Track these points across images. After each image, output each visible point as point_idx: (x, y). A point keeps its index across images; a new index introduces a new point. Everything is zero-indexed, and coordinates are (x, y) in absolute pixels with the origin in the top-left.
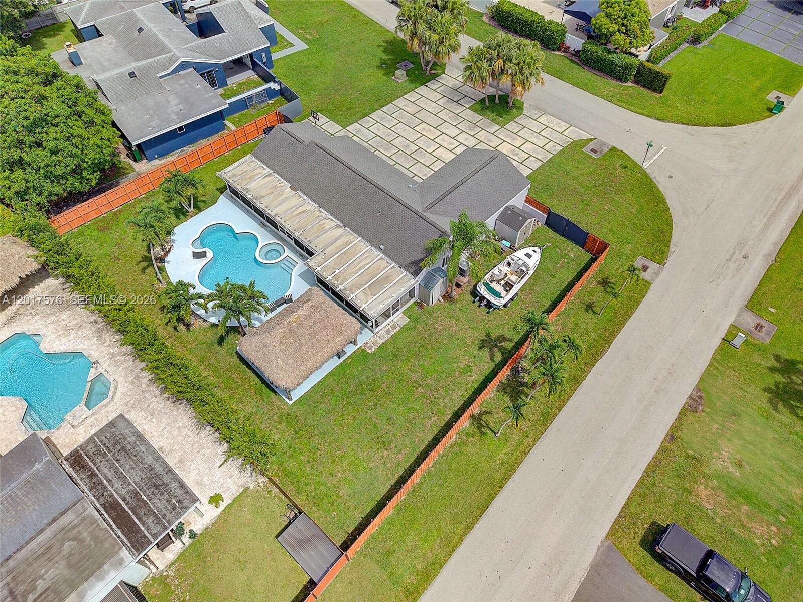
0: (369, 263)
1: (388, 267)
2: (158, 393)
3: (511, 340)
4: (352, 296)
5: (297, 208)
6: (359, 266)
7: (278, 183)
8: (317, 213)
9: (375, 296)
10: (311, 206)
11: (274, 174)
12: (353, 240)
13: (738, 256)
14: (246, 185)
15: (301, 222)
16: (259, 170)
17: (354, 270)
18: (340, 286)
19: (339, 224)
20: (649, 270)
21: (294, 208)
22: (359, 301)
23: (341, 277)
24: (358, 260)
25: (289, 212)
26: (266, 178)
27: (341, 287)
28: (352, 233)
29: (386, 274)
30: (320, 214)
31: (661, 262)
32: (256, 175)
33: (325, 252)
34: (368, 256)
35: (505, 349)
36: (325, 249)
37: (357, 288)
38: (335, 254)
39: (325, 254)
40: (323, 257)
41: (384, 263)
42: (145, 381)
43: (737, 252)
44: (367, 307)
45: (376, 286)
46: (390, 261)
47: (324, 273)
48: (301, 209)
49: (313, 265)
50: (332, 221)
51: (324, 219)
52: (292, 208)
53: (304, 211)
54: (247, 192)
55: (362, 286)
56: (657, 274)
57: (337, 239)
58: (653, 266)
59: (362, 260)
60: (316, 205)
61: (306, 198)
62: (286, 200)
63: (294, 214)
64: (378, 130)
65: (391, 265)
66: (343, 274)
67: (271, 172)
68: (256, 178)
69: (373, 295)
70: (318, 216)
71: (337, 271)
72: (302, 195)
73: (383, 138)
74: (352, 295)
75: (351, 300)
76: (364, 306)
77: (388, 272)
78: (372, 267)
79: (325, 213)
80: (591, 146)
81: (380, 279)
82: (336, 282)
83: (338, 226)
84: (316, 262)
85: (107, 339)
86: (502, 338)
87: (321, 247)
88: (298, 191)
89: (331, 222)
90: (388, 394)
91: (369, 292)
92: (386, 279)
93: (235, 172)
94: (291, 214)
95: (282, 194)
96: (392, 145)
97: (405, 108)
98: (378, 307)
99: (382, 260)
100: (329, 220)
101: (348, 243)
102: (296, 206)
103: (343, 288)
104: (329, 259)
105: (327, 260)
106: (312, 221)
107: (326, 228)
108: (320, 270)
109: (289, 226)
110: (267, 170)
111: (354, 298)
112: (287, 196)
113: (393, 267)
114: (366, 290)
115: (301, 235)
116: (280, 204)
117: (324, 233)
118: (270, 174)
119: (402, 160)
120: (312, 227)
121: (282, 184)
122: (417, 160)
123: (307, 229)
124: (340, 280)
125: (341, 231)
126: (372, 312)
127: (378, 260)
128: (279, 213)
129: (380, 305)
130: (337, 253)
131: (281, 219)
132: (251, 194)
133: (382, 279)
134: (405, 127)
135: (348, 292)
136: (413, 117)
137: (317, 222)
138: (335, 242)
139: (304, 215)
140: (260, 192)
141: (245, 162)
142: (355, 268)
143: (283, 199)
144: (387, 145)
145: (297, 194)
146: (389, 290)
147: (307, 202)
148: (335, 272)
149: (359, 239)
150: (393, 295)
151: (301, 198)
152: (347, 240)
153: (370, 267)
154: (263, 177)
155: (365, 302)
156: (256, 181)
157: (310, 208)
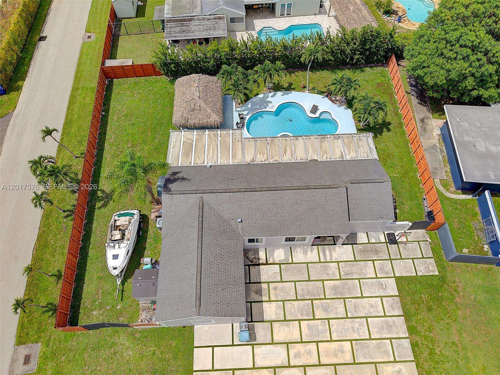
0: (207, 156)
1: (194, 162)
3: (99, 208)
5: (292, 152)
6: (211, 149)
7: (328, 156)
8: (276, 158)
9: (183, 142)
10: (287, 159)
12: (233, 160)
14: (343, 140)
15: (277, 146)
16: (353, 154)
17: (211, 146)
18: (208, 133)
19: (255, 163)
20: (22, 361)
21: (293, 150)
22: (188, 134)
23: (213, 138)
24: (216, 152)
25: (293, 147)
26: (340, 154)
28: (240, 164)
30: (274, 159)
32: (349, 150)
33: (240, 143)
34: (213, 158)
35: (100, 201)
36: (242, 144)
37: (198, 139)
38: (232, 145)
39: (239, 141)
40: (237, 139)
44: (181, 134)
45: (188, 149)
46: (196, 165)
47: (225, 132)
48: (288, 152)
50: (260, 161)
51: (267, 159)
52: (295, 150)
53: (285, 152)
54: (335, 137)
55: (197, 142)
57: (243, 153)
58: (20, 370)
59: (213, 154)
60: (284, 162)
61: (297, 161)
62: (306, 150)
64: (372, 306)
65: (194, 164)
66: (215, 140)
67: (345, 159)
69: (185, 142)
70: (273, 157)
71: (219, 138)
72: (302, 161)
73: (355, 300)
74: (196, 133)
75: (194, 131)
76: (183, 134)
77: (190, 158)
78: (203, 154)
79: (271, 161)
81: (191, 152)
82: (213, 133)
83: (253, 160)
84: (237, 134)
86: (104, 205)
87: (246, 143)
88: (308, 161)
89: (260, 159)
91: (189, 142)
92: (187, 154)
93: (363, 142)
94: (289, 146)
95: (314, 152)
96: (339, 298)
97: (394, 367)
98: (175, 138)
99: (202, 162)
100: (263, 160)
101: (234, 156)
102: (295, 152)
103: (205, 133)
104: (232, 140)
105: (233, 139)
106: (272, 152)
107: (258, 154)
108: (229, 132)
109: (280, 139)
110: (348, 158)
111: (193, 133)
112: (309, 153)
113: (190, 163)
114: (191, 141)
115: (266, 140)
116: (305, 146)
117: (255, 151)
118: (342, 157)
119: (310, 288)
120: (267, 149)
121: (324, 158)
122: (300, 300)
123: (268, 145)
124: (212, 136)
125: (248, 159)
126: (175, 134)
127: (204, 160)
128: (297, 142)
129: (174, 140)
130: (232, 147)
131: (291, 139)
132: (330, 138)
133: (190, 152)
134: (359, 335)
135: (200, 133)
136: (371, 361)
137: (269, 154)
138: (242, 151)
139: (282, 151)
140: (328, 143)
141: (371, 152)
142: (213, 147)
143: (308, 150)
144: (342, 294)
145: (306, 159)
146: (179, 150)
147: (292, 159)
148: (220, 137)
149: (231, 164)
150: (173, 149)
151: (299, 159)
152: (237, 158)
153: (205, 154)
154: (343, 151)
155: (185, 135)
156: (341, 147)
157: (285, 158)
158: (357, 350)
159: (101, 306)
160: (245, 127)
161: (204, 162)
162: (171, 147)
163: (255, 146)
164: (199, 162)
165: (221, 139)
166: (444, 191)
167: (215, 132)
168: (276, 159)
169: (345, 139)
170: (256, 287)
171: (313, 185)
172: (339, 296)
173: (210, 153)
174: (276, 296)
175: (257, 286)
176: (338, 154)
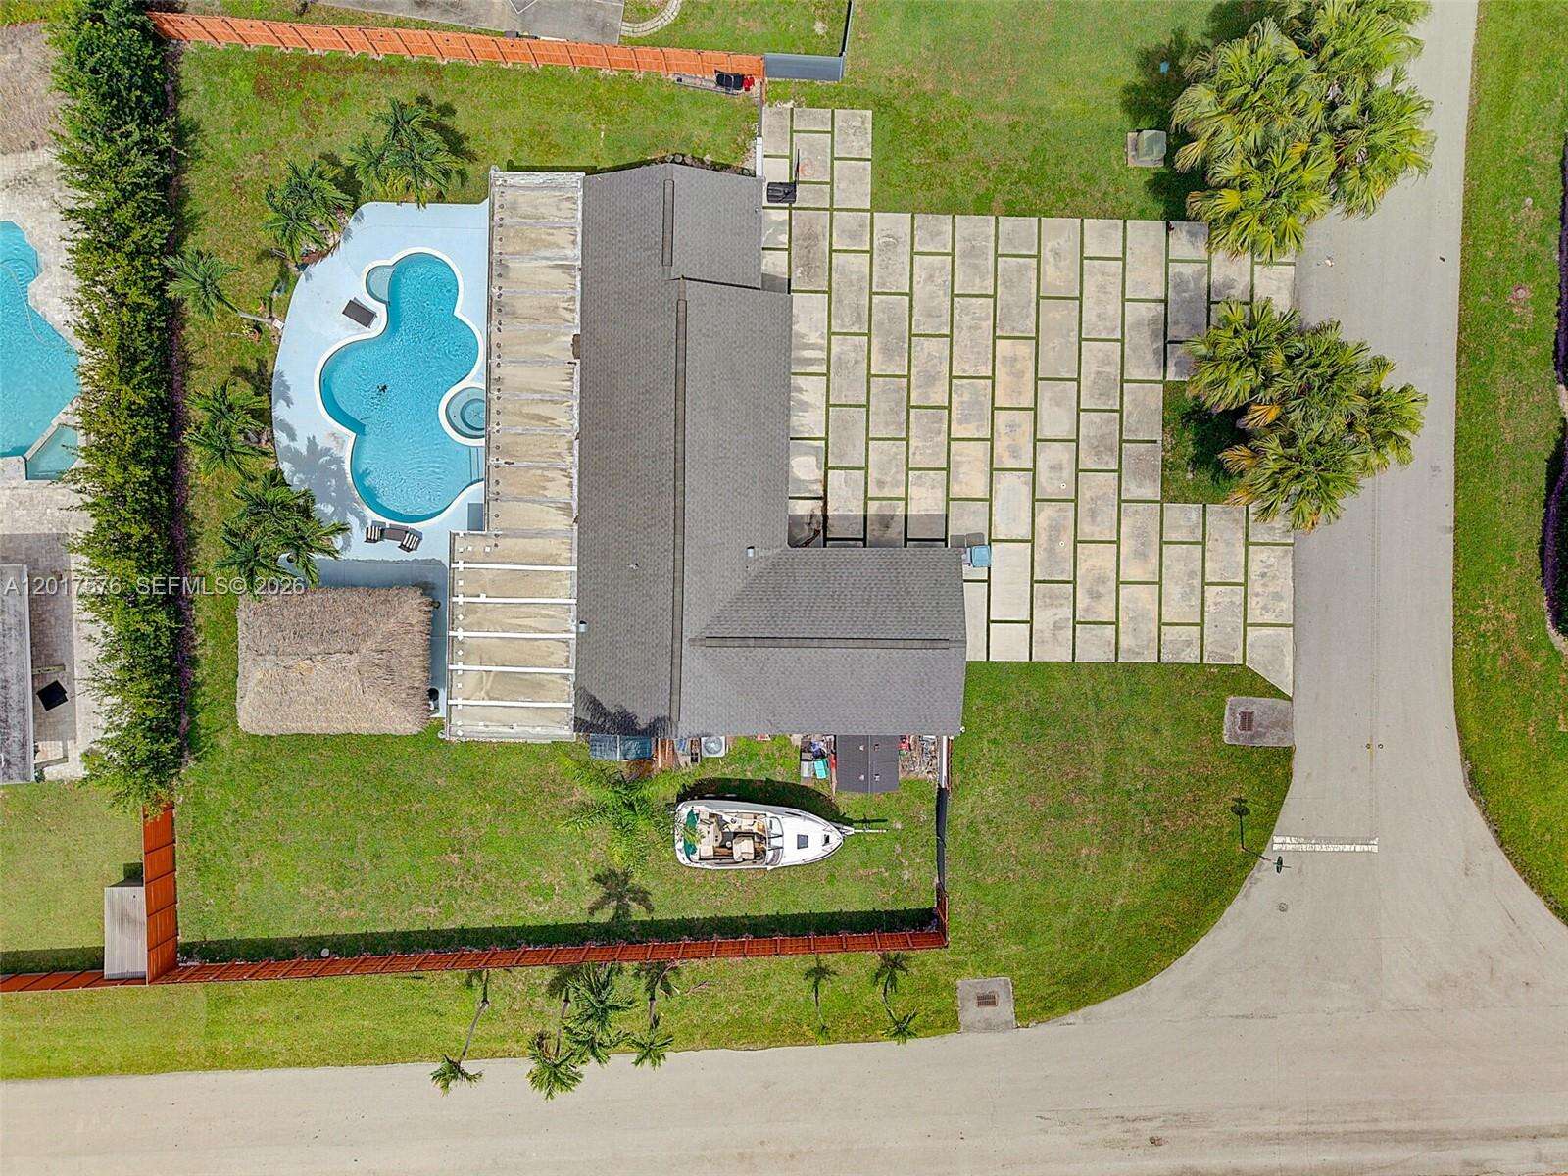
0: (541, 631)
1: (561, 666)
3: (650, 909)
4: (460, 666)
5: (543, 400)
6: (520, 622)
7: (566, 305)
8: (562, 446)
9: (491, 698)
10: (568, 418)
11: (577, 273)
12: (562, 562)
13: (1148, 1129)
14: (512, 254)
15: (520, 439)
16: (562, 237)
17: (509, 621)
18: (460, 630)
19: (575, 505)
20: (988, 1009)
21: (538, 396)
22: (460, 685)
23: (479, 615)
24: (531, 609)
25: (525, 395)
26: (560, 272)
27: (460, 634)
28: (575, 545)
29: (546, 677)
30: (565, 453)
31: (1023, 1018)
32: (549, 245)
33: (501, 542)
34: (552, 617)
35: (627, 913)
36: (505, 536)
37: (481, 658)
38: (509, 563)
39: (496, 545)
40: (488, 549)
41: (558, 658)
43: (1157, 1123)
44: (460, 707)
45: (509, 684)
46: (573, 661)
47: (461, 583)
48: (544, 410)
49: (461, 550)
50: (569, 489)
51: (562, 470)
52: (535, 392)
53: (545, 419)
54: (500, 276)
55: (490, 662)
56: (989, 1027)
57: (540, 534)
58: (1005, 1009)
59: (537, 616)
60: (577, 425)
61: (577, 390)
62: (541, 361)
63: (526, 410)
64: (931, 278)
65: (568, 668)
66: (487, 611)
67: (579, 263)
68: (544, 253)
69: (488, 695)
70: (559, 454)
71: (483, 598)
72: (577, 377)
73: (915, 311)
74: (460, 663)
75: (452, 671)
76: (459, 701)
77: (549, 677)
78: (536, 643)
79: (572, 460)
80: (1258, 705)
81: (527, 677)
82: (461, 617)
83: (566, 509)
84: (470, 548)
86: (642, 897)
87: (503, 525)
88: (578, 361)
89: (564, 489)
90: (410, 823)
91: (489, 684)
92: (535, 687)
93: (521, 200)
94: (522, 405)
95: (547, 341)
96: (910, 347)
97: (1047, 262)
98: (474, 723)
99: (564, 645)
100: (567, 481)
101: (550, 559)
102: (546, 392)
103: (460, 638)
104: (492, 563)
105: (488, 560)
106: (539, 455)
107: (548, 493)
108: (461, 569)
109: (497, 428)
110: (574, 252)
111: (460, 673)
112: (551, 354)
113: (566, 677)
114: (488, 677)
115: (497, 467)
116: (525, 361)
117: (534, 501)
118: (571, 268)
119: (884, 406)
120: (529, 468)
121: (568, 316)
122: (908, 433)
123: (516, 465)
124: (471, 619)
125: (562, 523)
126: (459, 723)
127: (558, 640)
128: (507, 382)
129: (482, 724)
130: (515, 564)
131: (499, 398)
132: (500, 288)
133: (526, 680)
134: (988, 319)
135: (460, 652)
136: (1034, 304)
137: (545, 465)
138: (532, 538)
139: (539, 428)
140: (519, 298)
141: (558, 188)
142: (514, 617)
143: (540, 355)
144: (901, 339)
145: (572, 365)
146: (518, 710)
147: (570, 403)
148: (479, 596)
149: (575, 569)
150: (515, 725)
151: (569, 383)
152: (554, 552)
153: (536, 639)
154: (549, 263)
155: (466, 696)
156: (534, 263)
157: (562, 421)
158: (1014, 329)
159: (894, 865)
160: (410, 526)
161: (566, 642)
162: (506, 730)
163: (518, 499)
164: (565, 653)
165: (483, 596)
166: (659, 22)
167: (457, 611)
168: (566, 446)
169: (510, 249)
170: (874, 527)
171: (674, 361)
172: (906, 346)
173: (530, 624)
174: (896, 485)
175: (872, 525)
176: (558, 276)
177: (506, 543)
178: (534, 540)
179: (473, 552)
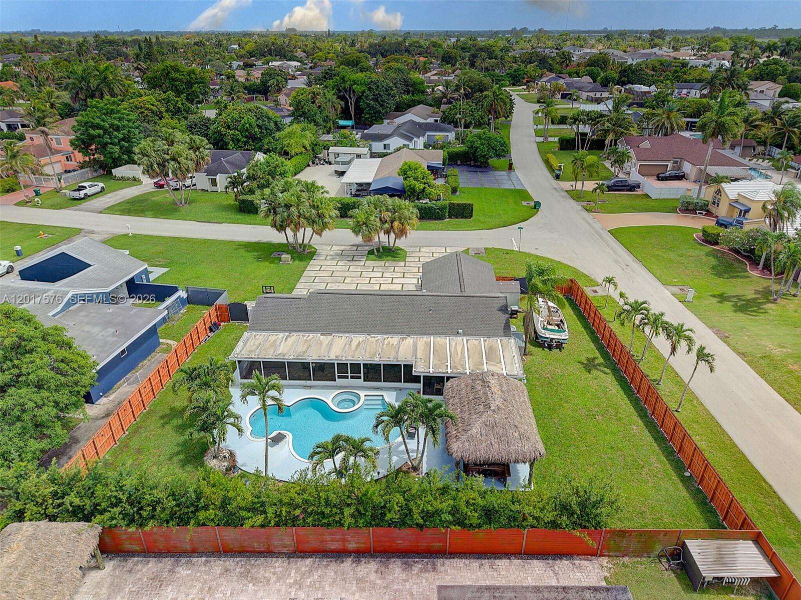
0: (463, 347)
1: (480, 342)
2: (403, 576)
5: (350, 344)
6: (459, 352)
7: (305, 337)
9: (500, 362)
10: (360, 337)
11: (292, 334)
12: (429, 340)
14: (274, 352)
15: (368, 350)
16: (273, 338)
18: (466, 371)
19: (401, 336)
21: (347, 346)
23: (457, 366)
24: (453, 349)
25: (346, 349)
26: (289, 339)
27: (468, 371)
28: (420, 336)
29: (486, 346)
30: (376, 339)
32: (275, 342)
33: (419, 357)
34: (456, 344)
36: (416, 356)
37: (480, 364)
38: (430, 355)
39: (420, 359)
40: (423, 362)
41: (476, 342)
42: (373, 576)
44: (507, 372)
45: (492, 357)
46: (476, 338)
47: (440, 371)
48: (354, 344)
49: (423, 370)
50: (394, 338)
51: (384, 340)
52: (345, 346)
53: (359, 343)
54: (283, 356)
55: (481, 362)
56: (605, 290)
57: (415, 346)
58: (597, 289)
59: (455, 347)
60: (364, 335)
61: (347, 335)
62: (330, 344)
63: (353, 349)
65: (480, 340)
66: (455, 363)
67: (287, 334)
68: (278, 343)
71: (449, 364)
72: (341, 335)
76: (504, 372)
77: (486, 344)
78: (470, 349)
79: (379, 337)
81: (487, 351)
82: (459, 371)
83: (403, 339)
84: (422, 367)
85: (266, 575)
86: (591, 360)
87: (410, 357)
88: (333, 335)
89: (394, 340)
91: (493, 363)
92: (492, 350)
93: (248, 349)
94: (351, 350)
95: (321, 343)
97: (319, 275)
100: (389, 339)
101: (428, 345)
103: (470, 371)
104: (430, 361)
105: (428, 361)
106: (376, 346)
107: (395, 344)
108: (433, 370)
109: (361, 358)
110: (281, 335)
112: (327, 342)
113: (485, 341)
114: (489, 363)
115: (380, 358)
116: (329, 349)
117: (399, 348)
120: (382, 348)
121: (311, 337)
123: (380, 353)
124: (459, 368)
125: (410, 341)
126: (516, 372)
128: (338, 354)
129: (515, 365)
130: (430, 353)
131: (345, 357)
132: (290, 355)
133: (489, 351)
136: (333, 277)
137: (381, 344)
139: (363, 345)
140: (297, 350)
141: (248, 339)
142: (458, 355)
143: (328, 345)
145: (335, 336)
146: (505, 354)
147: (353, 337)
148: (447, 365)
149: (432, 337)
150: (513, 355)
151: (343, 337)
152: (424, 342)
153: (468, 348)
154: (284, 341)
155: (501, 370)
156: (282, 346)
157: (361, 339)
161: (467, 341)
162: (516, 357)
163: (398, 352)
164: (473, 341)
167: (455, 371)
168: (373, 339)
169: (272, 353)
173: (460, 350)
176: (291, 340)
177: (419, 355)
178: (418, 347)
179: (424, 366)
